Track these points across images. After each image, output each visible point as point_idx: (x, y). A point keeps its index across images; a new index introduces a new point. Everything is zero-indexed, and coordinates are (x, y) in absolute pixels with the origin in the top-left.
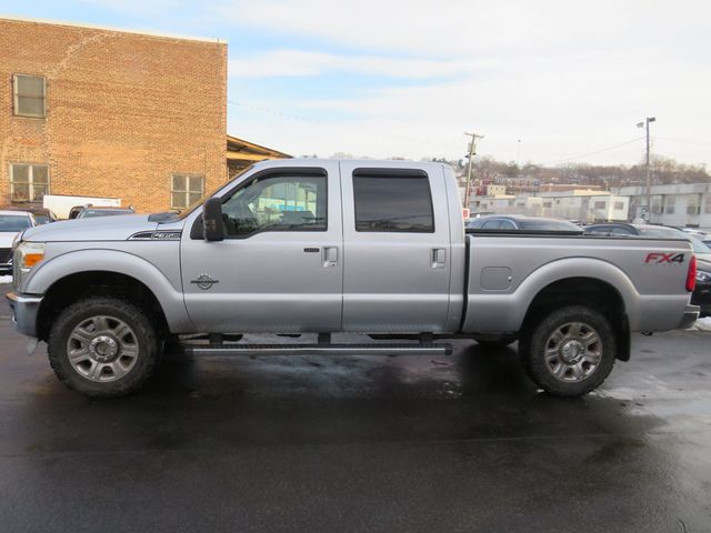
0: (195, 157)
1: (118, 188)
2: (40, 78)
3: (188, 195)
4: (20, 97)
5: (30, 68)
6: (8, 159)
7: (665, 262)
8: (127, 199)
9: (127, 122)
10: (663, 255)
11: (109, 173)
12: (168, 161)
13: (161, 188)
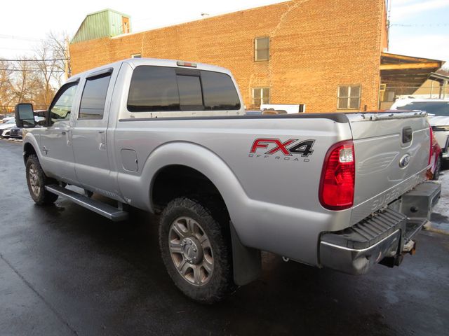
0: (355, 72)
1: (305, 98)
2: (267, 38)
3: (349, 100)
4: (258, 50)
5: (262, 33)
6: (252, 86)
7: (280, 153)
8: (310, 104)
9: (312, 55)
10: (277, 142)
11: (301, 89)
12: (336, 77)
13: (331, 96)
